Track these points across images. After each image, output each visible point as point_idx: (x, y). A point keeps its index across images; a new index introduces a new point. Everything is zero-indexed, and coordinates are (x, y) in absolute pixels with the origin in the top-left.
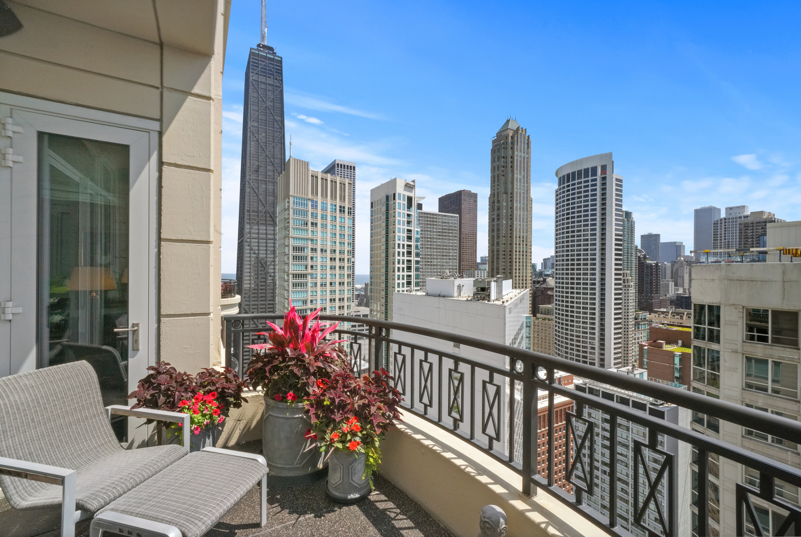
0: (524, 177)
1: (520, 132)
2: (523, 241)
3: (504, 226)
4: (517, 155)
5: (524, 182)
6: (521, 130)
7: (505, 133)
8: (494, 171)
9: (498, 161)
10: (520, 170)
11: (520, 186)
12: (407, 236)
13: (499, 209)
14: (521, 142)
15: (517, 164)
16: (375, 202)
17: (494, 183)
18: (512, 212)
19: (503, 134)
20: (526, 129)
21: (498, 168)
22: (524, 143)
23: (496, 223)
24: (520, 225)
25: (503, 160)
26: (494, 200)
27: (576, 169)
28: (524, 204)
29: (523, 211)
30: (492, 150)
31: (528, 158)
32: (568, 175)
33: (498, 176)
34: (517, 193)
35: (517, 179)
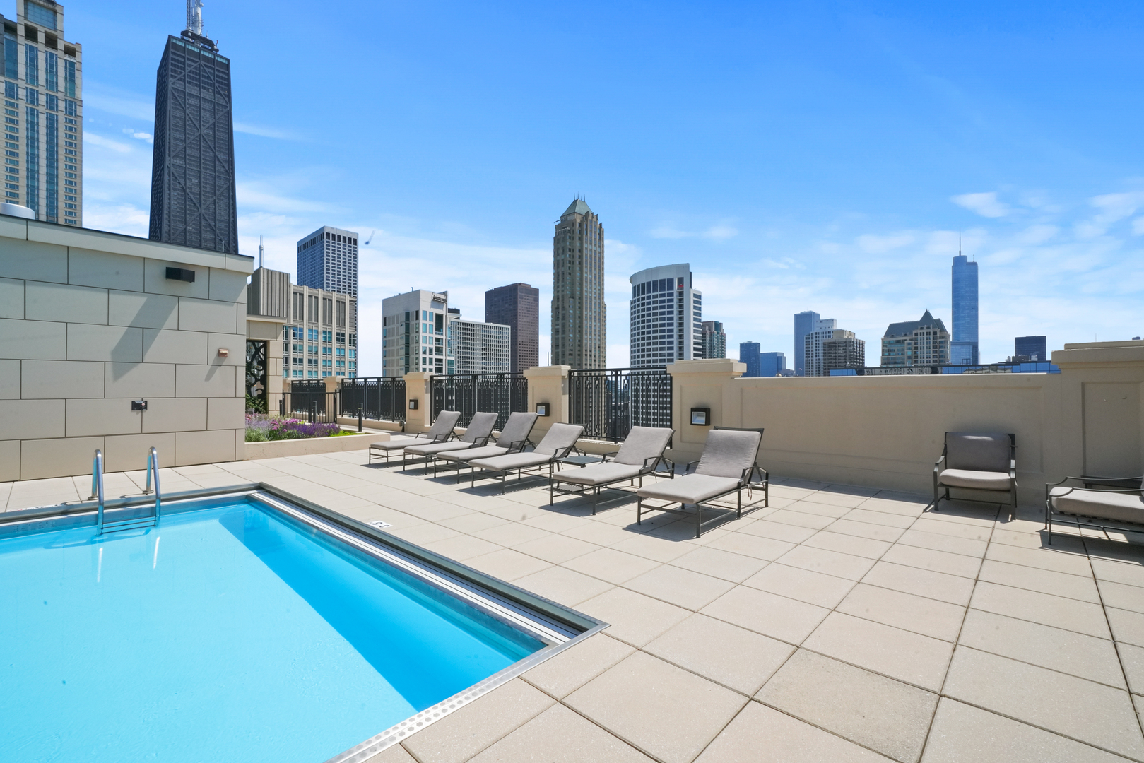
0: (595, 277)
1: (590, 218)
2: (595, 360)
3: (571, 340)
4: (586, 248)
5: (595, 284)
6: (591, 216)
7: (572, 218)
8: (558, 267)
9: (563, 254)
10: (591, 268)
11: (591, 288)
12: (436, 347)
13: (564, 318)
14: (591, 231)
15: (587, 260)
16: (389, 318)
17: (558, 282)
18: (581, 322)
19: (568, 218)
20: (597, 215)
21: (563, 263)
22: (595, 232)
23: (560, 336)
24: (591, 339)
25: (569, 253)
26: (558, 305)
27: (651, 279)
28: (595, 312)
29: (595, 321)
30: (554, 238)
31: (600, 252)
32: (643, 285)
33: (563, 274)
34: (586, 298)
35: (586, 279)
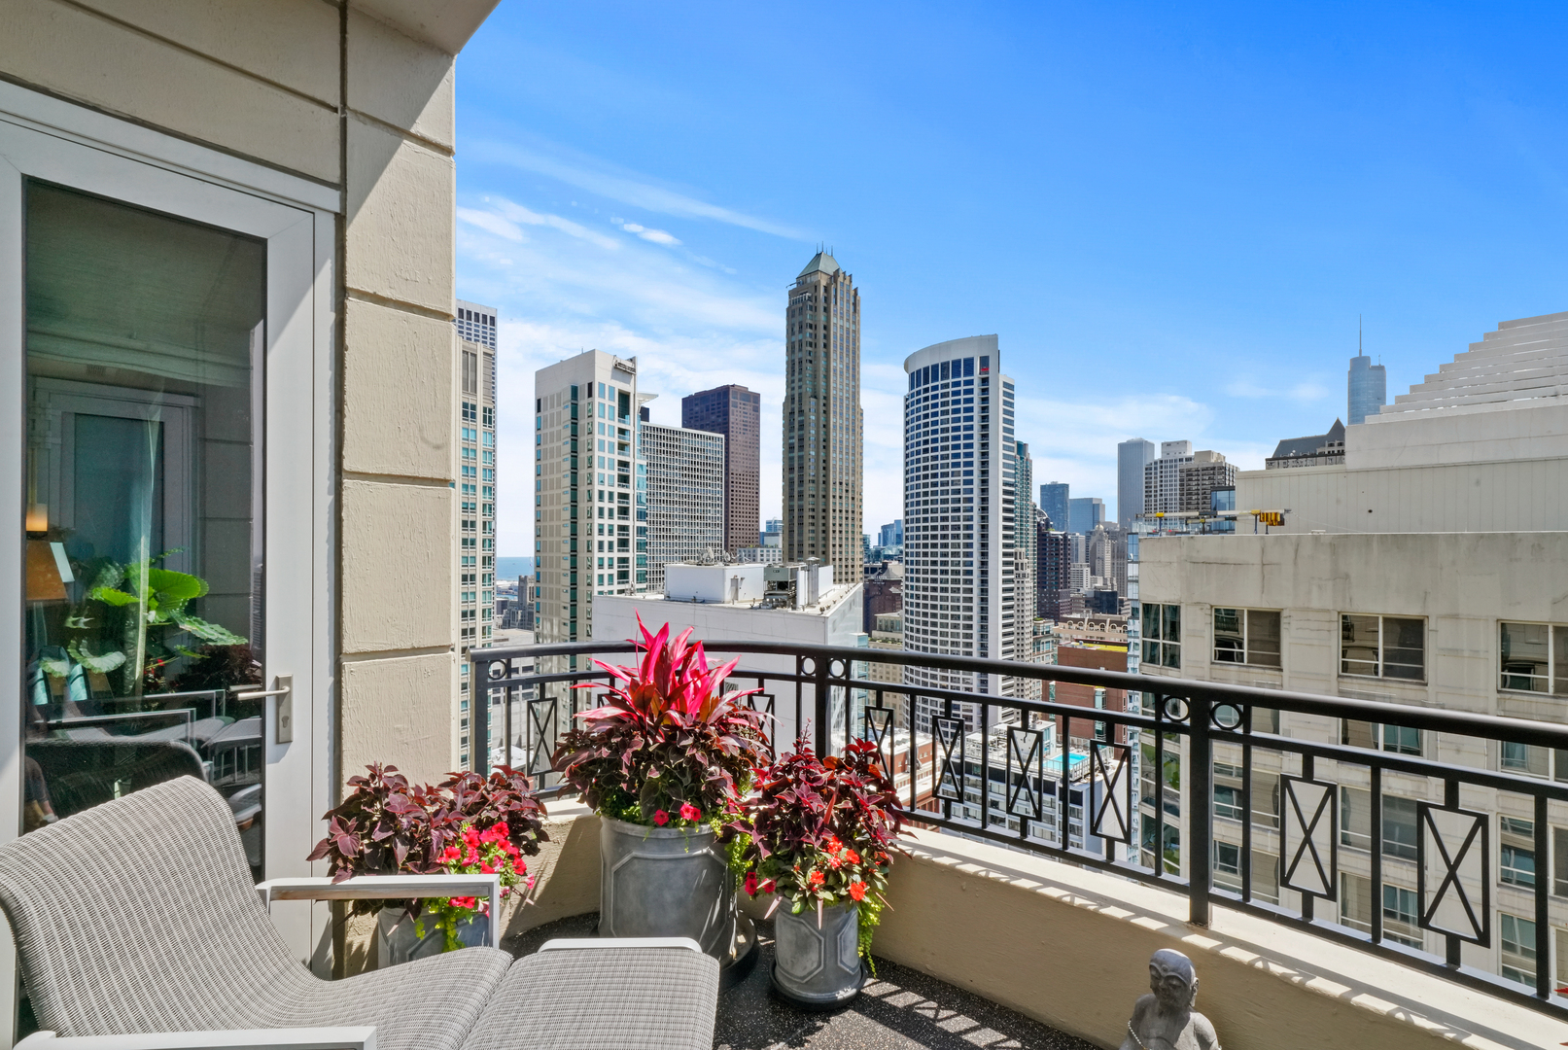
0: (848, 367)
1: (840, 279)
2: (847, 491)
3: (812, 460)
4: (836, 325)
5: (848, 378)
6: (841, 276)
7: (814, 279)
8: (793, 352)
9: (800, 332)
10: (842, 353)
11: (841, 384)
12: (619, 475)
13: (801, 426)
14: (842, 299)
15: (835, 342)
16: (546, 399)
17: (793, 375)
18: (827, 433)
19: (808, 279)
20: (850, 276)
21: (801, 345)
22: (848, 301)
23: (796, 454)
24: (841, 459)
25: (809, 330)
26: (793, 409)
27: (939, 360)
28: (847, 419)
29: (847, 433)
30: (788, 309)
31: (854, 332)
32: (926, 369)
33: (800, 362)
34: (835, 398)
35: (835, 370)
